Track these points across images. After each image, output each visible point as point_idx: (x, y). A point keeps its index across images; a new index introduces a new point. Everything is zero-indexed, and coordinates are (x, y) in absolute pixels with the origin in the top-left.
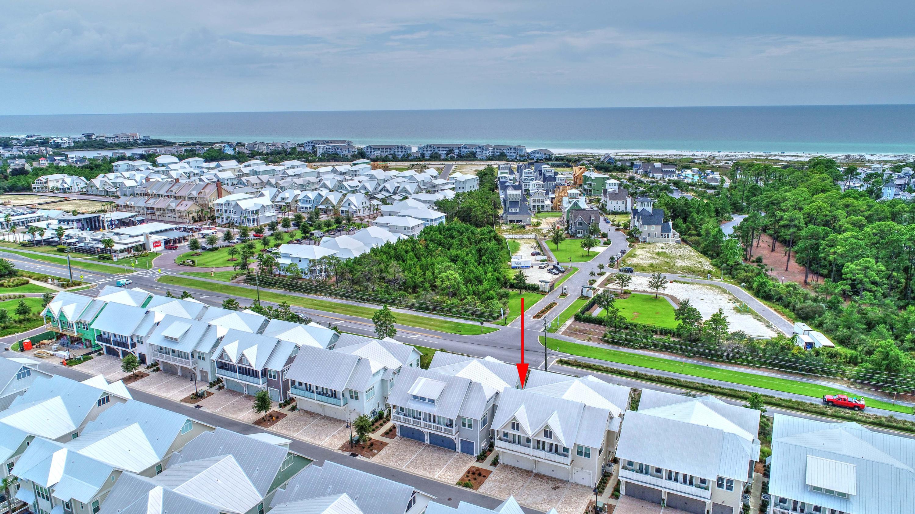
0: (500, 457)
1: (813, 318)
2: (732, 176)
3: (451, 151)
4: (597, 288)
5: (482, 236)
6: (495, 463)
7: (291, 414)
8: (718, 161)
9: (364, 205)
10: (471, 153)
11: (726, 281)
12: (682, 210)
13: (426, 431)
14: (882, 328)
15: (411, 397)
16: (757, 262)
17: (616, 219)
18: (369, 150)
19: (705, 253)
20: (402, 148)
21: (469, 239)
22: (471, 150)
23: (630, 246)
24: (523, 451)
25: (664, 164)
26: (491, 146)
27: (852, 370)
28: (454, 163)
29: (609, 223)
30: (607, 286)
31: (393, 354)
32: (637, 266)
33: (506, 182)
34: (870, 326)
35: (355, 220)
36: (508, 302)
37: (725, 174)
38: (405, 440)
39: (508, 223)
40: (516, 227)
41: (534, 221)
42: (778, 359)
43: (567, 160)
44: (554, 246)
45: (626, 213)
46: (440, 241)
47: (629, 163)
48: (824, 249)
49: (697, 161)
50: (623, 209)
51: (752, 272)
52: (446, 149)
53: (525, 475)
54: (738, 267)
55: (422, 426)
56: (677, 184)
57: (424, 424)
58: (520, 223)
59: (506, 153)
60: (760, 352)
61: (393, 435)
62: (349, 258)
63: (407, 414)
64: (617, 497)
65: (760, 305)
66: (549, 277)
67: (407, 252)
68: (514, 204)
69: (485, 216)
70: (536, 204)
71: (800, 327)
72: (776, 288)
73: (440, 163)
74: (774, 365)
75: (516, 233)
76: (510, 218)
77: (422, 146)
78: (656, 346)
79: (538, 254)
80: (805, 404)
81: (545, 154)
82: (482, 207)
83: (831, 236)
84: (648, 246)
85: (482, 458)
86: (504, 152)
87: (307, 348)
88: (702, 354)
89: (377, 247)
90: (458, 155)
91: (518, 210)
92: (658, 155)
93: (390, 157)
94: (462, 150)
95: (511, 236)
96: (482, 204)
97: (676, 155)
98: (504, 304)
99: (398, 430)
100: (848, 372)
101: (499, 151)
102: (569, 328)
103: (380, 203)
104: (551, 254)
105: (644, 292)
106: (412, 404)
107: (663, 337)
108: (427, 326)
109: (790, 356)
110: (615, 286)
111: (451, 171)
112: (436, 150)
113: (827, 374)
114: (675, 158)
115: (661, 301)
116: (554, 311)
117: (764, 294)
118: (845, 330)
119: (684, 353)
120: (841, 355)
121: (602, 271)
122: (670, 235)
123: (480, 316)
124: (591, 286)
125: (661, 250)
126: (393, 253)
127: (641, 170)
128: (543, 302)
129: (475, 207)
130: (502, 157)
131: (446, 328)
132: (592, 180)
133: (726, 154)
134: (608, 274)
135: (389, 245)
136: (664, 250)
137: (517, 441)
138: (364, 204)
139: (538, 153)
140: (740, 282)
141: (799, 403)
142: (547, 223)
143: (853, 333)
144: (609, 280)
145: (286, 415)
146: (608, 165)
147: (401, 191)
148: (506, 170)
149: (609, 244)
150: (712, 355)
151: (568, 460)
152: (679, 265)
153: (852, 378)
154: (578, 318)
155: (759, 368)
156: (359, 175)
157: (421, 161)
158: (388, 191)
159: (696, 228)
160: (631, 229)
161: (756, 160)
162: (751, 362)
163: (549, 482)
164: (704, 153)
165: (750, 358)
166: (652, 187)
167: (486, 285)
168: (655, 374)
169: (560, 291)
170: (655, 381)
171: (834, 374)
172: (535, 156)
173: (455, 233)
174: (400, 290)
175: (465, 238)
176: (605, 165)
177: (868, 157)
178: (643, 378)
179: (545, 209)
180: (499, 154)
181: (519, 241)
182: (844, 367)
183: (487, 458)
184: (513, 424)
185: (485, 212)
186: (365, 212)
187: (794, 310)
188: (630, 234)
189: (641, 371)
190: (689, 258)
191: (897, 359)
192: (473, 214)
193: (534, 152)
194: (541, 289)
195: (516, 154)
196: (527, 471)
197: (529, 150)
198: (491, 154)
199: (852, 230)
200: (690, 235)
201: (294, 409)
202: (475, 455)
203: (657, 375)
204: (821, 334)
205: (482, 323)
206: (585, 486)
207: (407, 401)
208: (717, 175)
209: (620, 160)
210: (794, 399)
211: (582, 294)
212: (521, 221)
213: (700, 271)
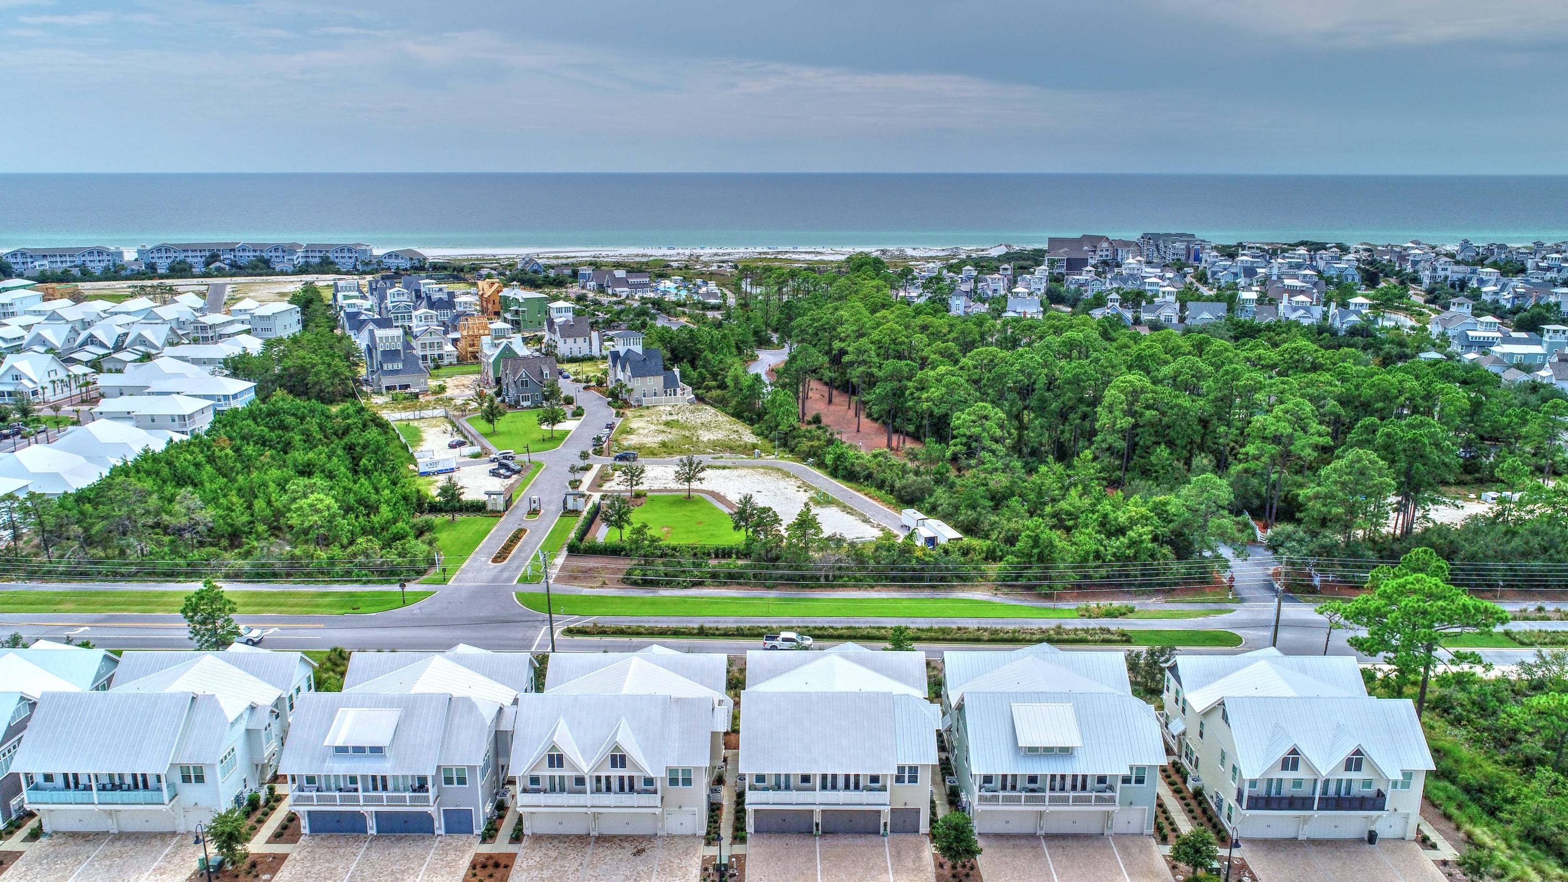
0: (526, 823)
1: (922, 500)
2: (737, 289)
3: (214, 257)
4: (587, 493)
5: (349, 421)
6: (517, 837)
7: (32, 849)
8: (706, 264)
9: (53, 377)
10: (260, 261)
11: (782, 458)
12: (686, 348)
13: (368, 810)
14: (1014, 502)
15: (331, 751)
16: (815, 422)
17: (579, 369)
18: (20, 260)
19: (738, 415)
20: (100, 253)
21: (322, 428)
22: (258, 254)
23: (618, 415)
24: (572, 803)
25: (628, 272)
26: (300, 246)
27: (993, 569)
28: (228, 280)
29: (568, 377)
30: (603, 488)
31: (257, 676)
32: (640, 448)
33: (359, 313)
34: (998, 500)
35: (40, 410)
36: (436, 540)
37: (724, 285)
38: (322, 839)
39: (384, 391)
40: (401, 397)
41: (433, 383)
42: (897, 569)
43: (454, 269)
44: (484, 426)
45: (591, 359)
46: (263, 437)
47: (568, 272)
48: (912, 394)
49: (675, 264)
50: (585, 351)
51: (819, 439)
52: (203, 253)
53: (578, 844)
54: (795, 433)
55: (361, 803)
56: (657, 304)
57: (366, 799)
58: (408, 390)
59: (332, 259)
60: (872, 562)
61: (293, 835)
62: (66, 493)
63: (324, 786)
64: (743, 840)
65: (843, 490)
66: (497, 484)
67: (197, 465)
68: (391, 355)
69: (337, 381)
70: (428, 353)
71: (910, 516)
72: (860, 461)
73: (195, 281)
74: (894, 579)
75: (405, 409)
76: (386, 381)
77: (148, 247)
78: (716, 579)
79: (461, 444)
80: (951, 630)
81: (411, 259)
82: (329, 365)
83: (920, 374)
84: (646, 412)
85: (489, 835)
86: (328, 257)
87: (53, 697)
88: (790, 578)
89: (125, 463)
90: (231, 266)
91: (401, 366)
92: (608, 256)
93: (76, 272)
94: (238, 254)
95: (398, 415)
96: (327, 360)
97: (638, 255)
98: (430, 543)
99: (304, 823)
100: (990, 573)
101: (318, 254)
102: (563, 568)
103: (88, 370)
104: (486, 442)
105: (665, 490)
106: (337, 765)
107: (723, 561)
108: (284, 609)
109: (914, 561)
110: (617, 485)
111: (226, 297)
112: (181, 256)
113: (964, 580)
114: (638, 259)
115: (698, 502)
116: (526, 543)
117: (845, 473)
118: (969, 513)
119: (762, 581)
120: (974, 550)
121: (587, 462)
122: (678, 390)
123: (388, 573)
124: (575, 491)
125: (670, 418)
126: (166, 471)
127: (592, 283)
128: (501, 531)
129: (314, 366)
130: (326, 266)
131: (326, 606)
132: (520, 305)
133: (714, 251)
134: (596, 468)
135: (148, 456)
136: (675, 417)
137: (557, 787)
138: (52, 374)
139: (397, 256)
140: (804, 457)
141: (943, 630)
142: (457, 386)
143: (980, 514)
144: (603, 478)
145: (21, 853)
146: (534, 275)
147: (133, 343)
148: (350, 290)
149: (581, 415)
150: (803, 577)
151: (656, 799)
152: (705, 439)
153: (996, 580)
154: (573, 550)
155: (872, 587)
156: (13, 314)
157: (150, 278)
158: (103, 345)
159: (714, 376)
160: (611, 387)
161: (761, 260)
162: (861, 580)
163: (625, 844)
164: (681, 251)
165: (858, 575)
166: (622, 311)
167: (385, 512)
168: (730, 623)
169: (525, 507)
170: (733, 635)
171: (972, 579)
172: (393, 262)
173: (290, 420)
174: (201, 544)
175: (316, 428)
176: (528, 276)
177: (909, 252)
178: (714, 635)
179: (446, 361)
180: (317, 260)
181: (416, 424)
182: (983, 567)
183: (500, 833)
184: (551, 758)
185: (336, 374)
186: (58, 391)
187: (892, 492)
188: (614, 395)
189: (709, 623)
190: (718, 427)
191: (1051, 544)
192: (311, 379)
193: (390, 255)
194: (489, 508)
195: (353, 260)
196: (580, 837)
197: (378, 252)
198: (302, 260)
199: (942, 363)
200: (709, 389)
201: (35, 835)
202: (476, 832)
203: (735, 626)
204: (940, 522)
205: (403, 586)
206: (687, 837)
207: (324, 761)
208: (712, 286)
209: (552, 267)
210: (936, 626)
211: (565, 508)
212: (407, 386)
213: (740, 446)
